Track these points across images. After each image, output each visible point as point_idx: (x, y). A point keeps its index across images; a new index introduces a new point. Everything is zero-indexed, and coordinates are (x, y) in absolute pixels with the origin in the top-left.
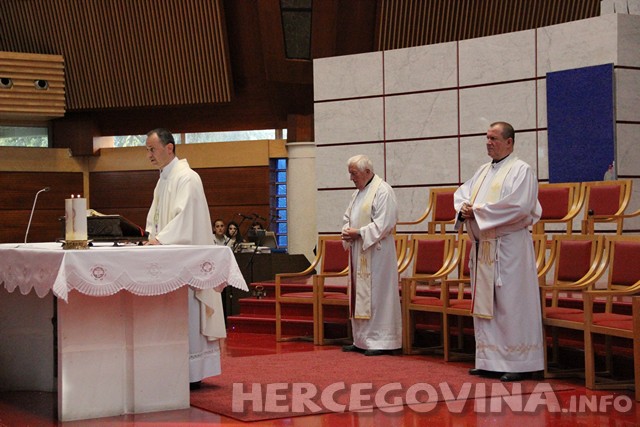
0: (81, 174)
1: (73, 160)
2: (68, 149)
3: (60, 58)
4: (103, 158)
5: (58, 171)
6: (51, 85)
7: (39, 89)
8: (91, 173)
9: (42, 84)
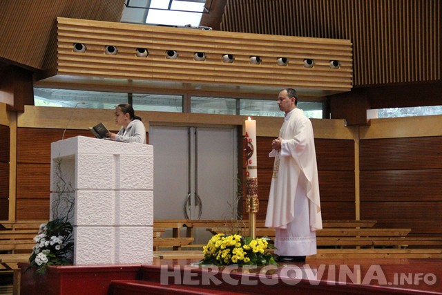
0: (353, 141)
1: (347, 130)
2: (343, 120)
3: (348, 42)
4: (373, 127)
5: (335, 138)
6: (343, 65)
7: (333, 68)
8: (360, 140)
9: (336, 63)
